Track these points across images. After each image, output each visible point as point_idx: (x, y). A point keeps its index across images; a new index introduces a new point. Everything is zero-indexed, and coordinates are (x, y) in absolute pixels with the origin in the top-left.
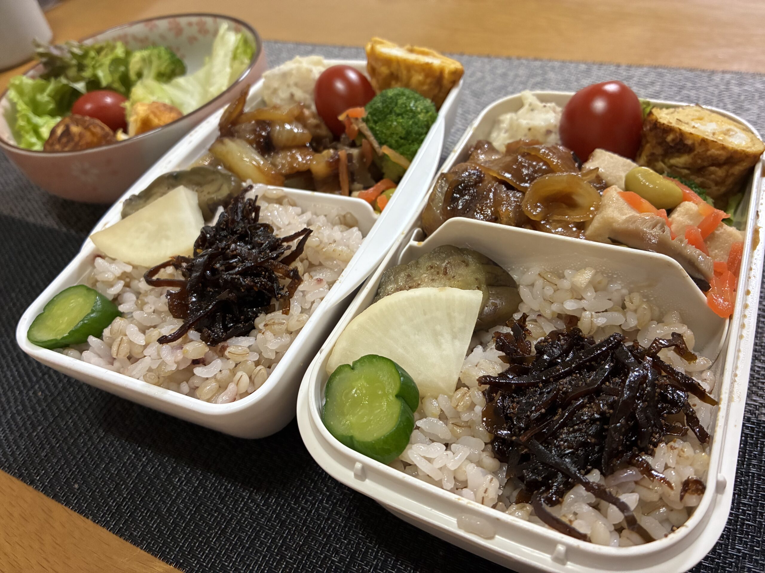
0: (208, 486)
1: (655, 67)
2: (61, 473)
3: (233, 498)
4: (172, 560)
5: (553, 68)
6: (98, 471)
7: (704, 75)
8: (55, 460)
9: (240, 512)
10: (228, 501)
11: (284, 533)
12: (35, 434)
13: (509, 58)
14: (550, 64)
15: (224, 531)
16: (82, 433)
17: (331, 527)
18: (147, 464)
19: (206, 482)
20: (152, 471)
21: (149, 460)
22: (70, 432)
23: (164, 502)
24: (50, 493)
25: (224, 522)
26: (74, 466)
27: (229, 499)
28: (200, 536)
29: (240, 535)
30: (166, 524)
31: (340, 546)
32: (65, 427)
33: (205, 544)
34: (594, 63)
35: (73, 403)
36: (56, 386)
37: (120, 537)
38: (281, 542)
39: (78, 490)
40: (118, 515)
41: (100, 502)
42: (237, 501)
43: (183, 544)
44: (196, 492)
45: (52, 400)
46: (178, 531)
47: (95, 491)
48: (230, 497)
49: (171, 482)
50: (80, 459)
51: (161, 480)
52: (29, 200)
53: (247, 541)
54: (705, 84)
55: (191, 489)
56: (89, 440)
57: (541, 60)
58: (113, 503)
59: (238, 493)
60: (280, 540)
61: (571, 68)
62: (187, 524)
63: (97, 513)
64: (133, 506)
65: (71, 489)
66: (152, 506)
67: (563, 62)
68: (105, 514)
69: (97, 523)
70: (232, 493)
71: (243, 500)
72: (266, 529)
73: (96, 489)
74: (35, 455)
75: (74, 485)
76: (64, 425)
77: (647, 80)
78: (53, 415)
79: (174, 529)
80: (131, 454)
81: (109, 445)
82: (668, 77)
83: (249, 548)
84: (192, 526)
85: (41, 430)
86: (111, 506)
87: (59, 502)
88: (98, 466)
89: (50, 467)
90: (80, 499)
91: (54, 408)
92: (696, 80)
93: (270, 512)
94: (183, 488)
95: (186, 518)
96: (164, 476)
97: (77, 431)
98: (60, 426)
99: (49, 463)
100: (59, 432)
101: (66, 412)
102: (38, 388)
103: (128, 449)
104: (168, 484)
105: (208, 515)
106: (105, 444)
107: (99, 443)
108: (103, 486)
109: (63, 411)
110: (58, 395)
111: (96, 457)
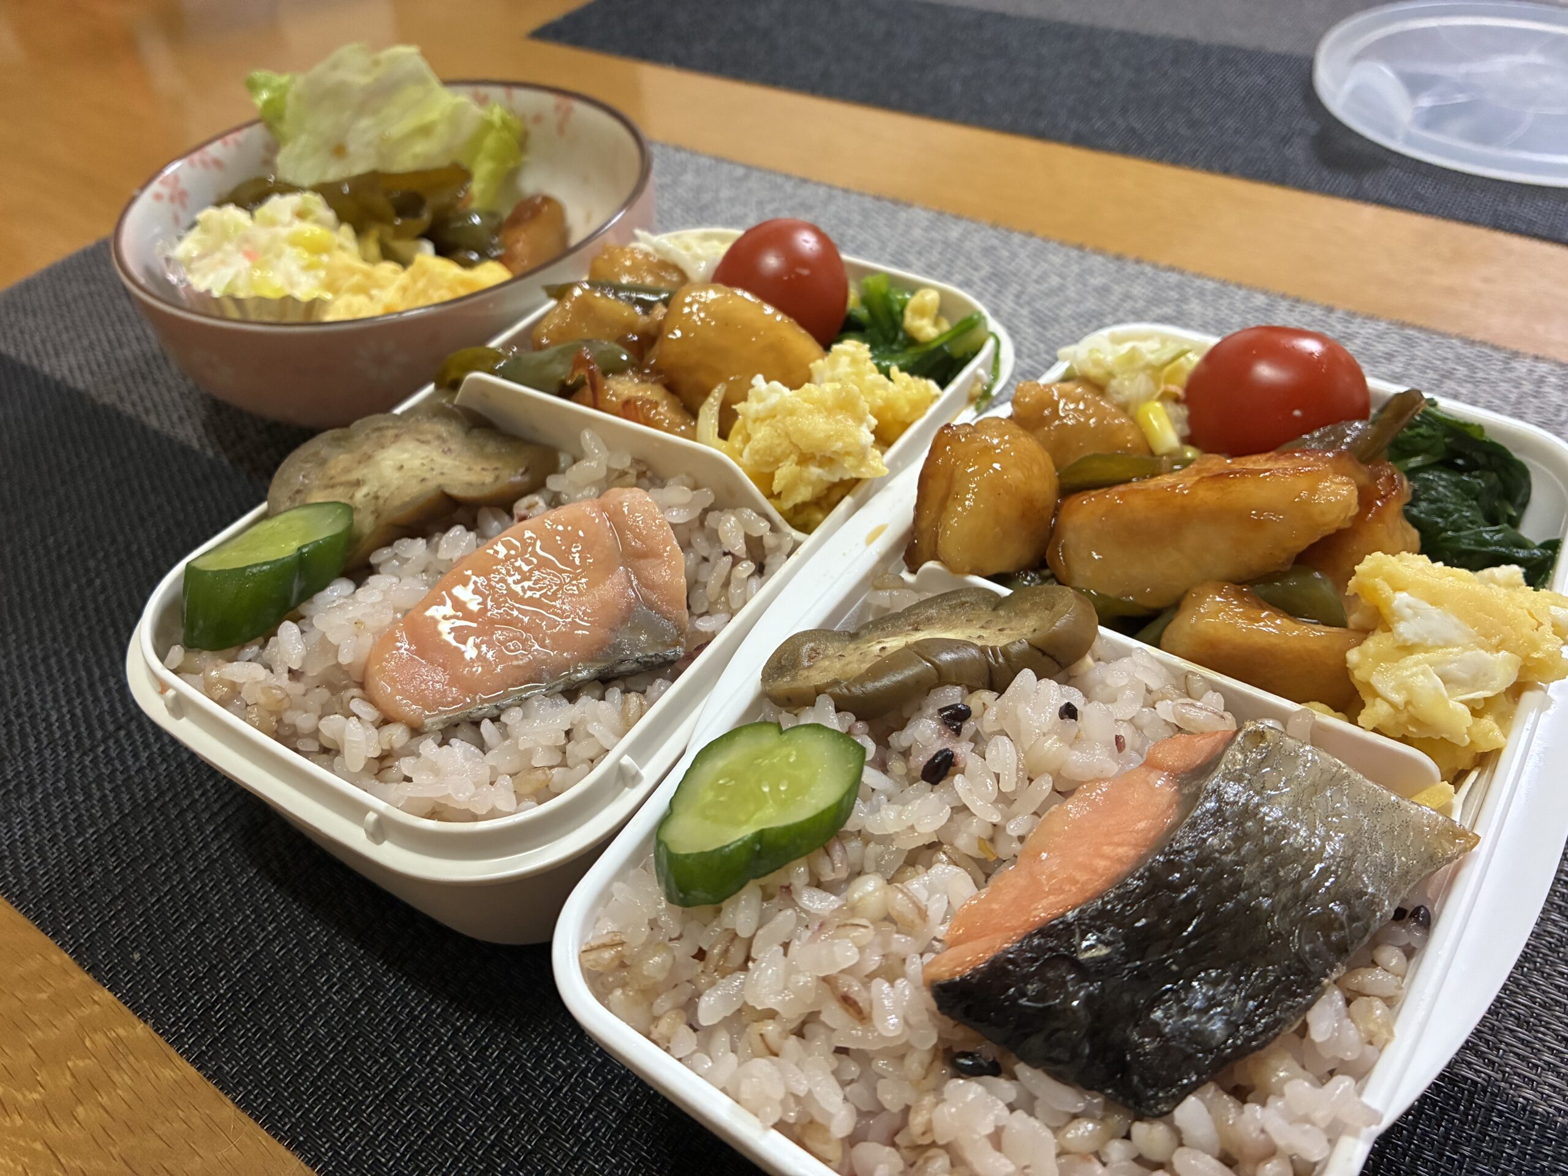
0: (378, 1003)
1: (1403, 325)
2: (113, 926)
3: (421, 1036)
4: (285, 1133)
5: (1201, 293)
6: (182, 934)
7: (1496, 355)
8: (106, 899)
9: (428, 1065)
10: (410, 1039)
11: (502, 1121)
12: (80, 841)
13: (1119, 257)
14: (1198, 282)
15: (390, 1095)
16: (167, 855)
17: (593, 1126)
18: (275, 937)
19: (377, 993)
20: (281, 953)
21: (280, 932)
22: (145, 850)
23: (291, 1018)
24: (85, 960)
25: (394, 1079)
26: (140, 916)
27: (413, 1035)
28: (345, 1096)
29: (420, 1111)
30: (286, 1060)
31: (601, 1167)
32: (138, 838)
33: (351, 1114)
34: (1284, 297)
35: (161, 794)
36: (136, 756)
37: (199, 1069)
38: (492, 1137)
39: (138, 964)
40: (203, 1026)
41: (175, 995)
42: (428, 1041)
43: (312, 1107)
44: (353, 1010)
45: (124, 781)
46: (307, 1078)
47: (169, 972)
48: (415, 1032)
49: (312, 983)
50: (153, 905)
51: (294, 975)
52: (156, 383)
53: (430, 1124)
54: (1494, 375)
55: (345, 1003)
56: (176, 871)
57: (1182, 272)
58: (197, 1002)
59: (432, 1027)
60: (491, 1134)
61: (1237, 297)
62: (326, 1070)
63: (163, 1015)
64: (233, 1016)
65: (126, 959)
66: (268, 1021)
67: (1224, 283)
68: (179, 1019)
69: (161, 1035)
70: (421, 1026)
71: (437, 1043)
72: (469, 1106)
73: (171, 969)
74: (72, 881)
75: (132, 953)
76: (136, 835)
77: (1381, 347)
78: (120, 809)
79: (301, 1073)
80: (248, 912)
81: (211, 889)
82: (1423, 350)
83: (430, 1137)
84: (333, 1074)
85: (92, 835)
86: (193, 1006)
87: (98, 980)
88: (183, 924)
89: (94, 910)
90: (138, 982)
91: (125, 797)
92: (1479, 365)
93: (484, 1075)
94: (331, 998)
95: (327, 1057)
96: (301, 968)
97: (159, 849)
98: (127, 834)
99: (95, 902)
100: (124, 845)
101: (144, 808)
102: (103, 752)
103: (245, 904)
104: (306, 985)
105: (368, 1060)
106: (204, 885)
107: (193, 880)
108: (186, 966)
109: (139, 805)
110: (137, 772)
111: (182, 907)
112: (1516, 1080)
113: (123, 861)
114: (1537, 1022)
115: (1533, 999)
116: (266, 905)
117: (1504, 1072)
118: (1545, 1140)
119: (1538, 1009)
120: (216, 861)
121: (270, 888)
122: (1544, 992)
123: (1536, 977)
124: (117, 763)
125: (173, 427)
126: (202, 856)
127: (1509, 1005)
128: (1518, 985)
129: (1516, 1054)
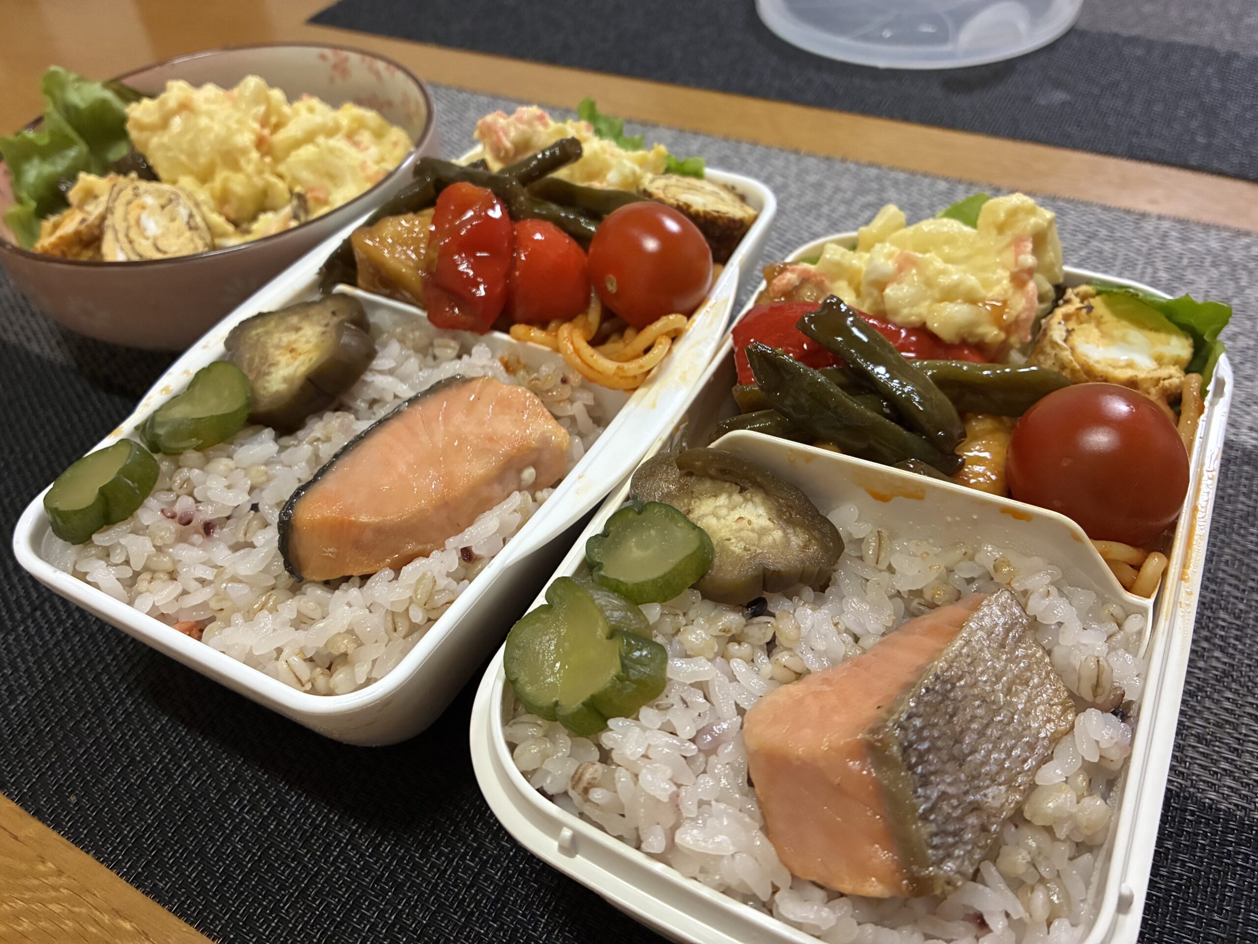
0: (284, 817)
2: (50, 776)
3: (323, 841)
4: (218, 933)
5: (896, 183)
6: (110, 778)
7: (1128, 218)
8: (42, 754)
9: (332, 864)
10: (314, 844)
11: (399, 904)
12: (13, 707)
13: (828, 159)
14: (893, 174)
15: (303, 893)
16: (89, 712)
17: (475, 899)
18: (190, 772)
19: (282, 810)
20: (197, 785)
21: (194, 767)
22: (70, 709)
23: (212, 838)
24: (30, 806)
25: (304, 879)
26: (72, 766)
27: (316, 841)
28: (264, 897)
29: (329, 902)
30: (211, 873)
31: (486, 931)
32: (62, 700)
33: (272, 911)
34: (960, 181)
35: (78, 662)
36: (53, 632)
37: (137, 888)
38: (393, 917)
39: (75, 805)
40: (136, 852)
41: (110, 828)
42: (330, 844)
43: (237, 908)
44: (263, 826)
45: (44, 654)
46: (231, 886)
47: (102, 810)
48: (318, 839)
49: (226, 807)
50: (82, 755)
51: (210, 801)
52: (33, 315)
53: (339, 913)
54: (1128, 234)
55: (257, 820)
56: (98, 725)
57: (878, 166)
58: (129, 832)
59: (332, 832)
60: (391, 915)
61: (924, 184)
62: (247, 877)
63: (103, 846)
64: (161, 841)
65: (65, 804)
66: (192, 842)
67: (913, 173)
68: (115, 849)
69: (102, 862)
70: (323, 832)
71: (338, 845)
72: (370, 894)
73: (104, 807)
74: (11, 741)
75: (69, 797)
76: (60, 698)
78: (44, 677)
79: (225, 882)
80: (164, 753)
81: (131, 737)
83: (341, 923)
84: (253, 880)
85: (22, 701)
86: (127, 836)
87: (43, 822)
88: (110, 769)
89: (32, 763)
90: (78, 821)
91: (47, 667)
92: (1116, 227)
93: (380, 867)
94: (244, 817)
95: (246, 866)
96: (215, 795)
97: (81, 708)
98: (53, 698)
99: (32, 757)
100: (51, 707)
101: (65, 675)
102: (23, 631)
103: (161, 746)
104: (221, 808)
105: (280, 865)
106: (124, 735)
107: (114, 731)
108: (116, 803)
109: (60, 672)
110: (55, 645)
111: (107, 755)
112: (1202, 786)
113: (52, 721)
114: (1214, 739)
115: (1207, 720)
116: (180, 746)
117: (1192, 780)
118: (1229, 830)
119: (1212, 729)
120: (132, 713)
121: (181, 731)
122: (1216, 714)
123: (1208, 703)
124: (37, 640)
125: (52, 350)
126: (119, 711)
127: (1189, 727)
128: (1195, 711)
129: (1199, 765)
